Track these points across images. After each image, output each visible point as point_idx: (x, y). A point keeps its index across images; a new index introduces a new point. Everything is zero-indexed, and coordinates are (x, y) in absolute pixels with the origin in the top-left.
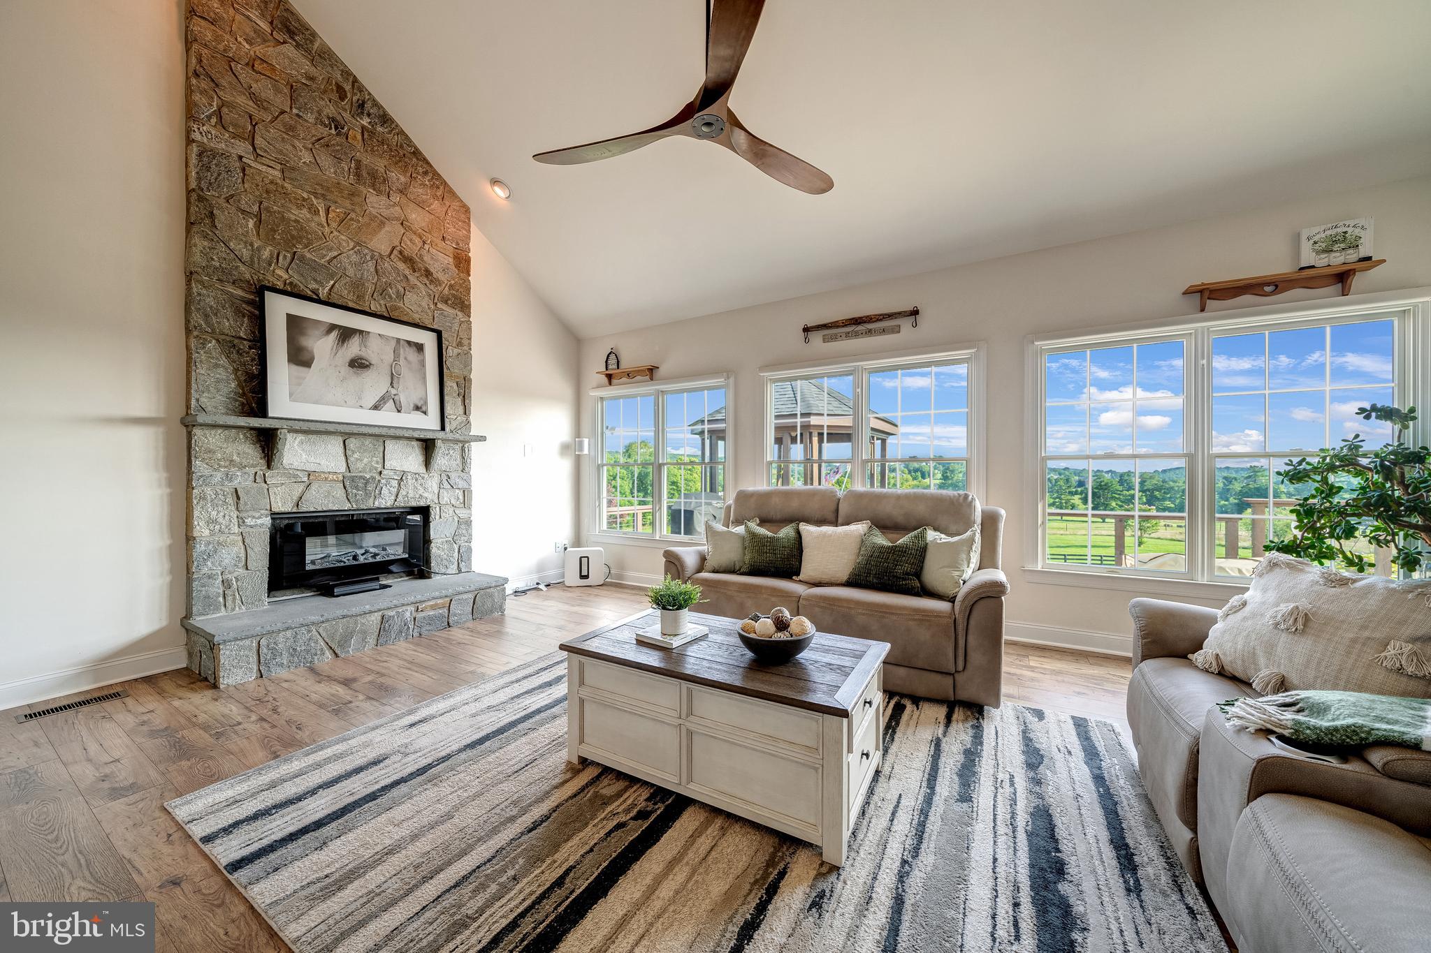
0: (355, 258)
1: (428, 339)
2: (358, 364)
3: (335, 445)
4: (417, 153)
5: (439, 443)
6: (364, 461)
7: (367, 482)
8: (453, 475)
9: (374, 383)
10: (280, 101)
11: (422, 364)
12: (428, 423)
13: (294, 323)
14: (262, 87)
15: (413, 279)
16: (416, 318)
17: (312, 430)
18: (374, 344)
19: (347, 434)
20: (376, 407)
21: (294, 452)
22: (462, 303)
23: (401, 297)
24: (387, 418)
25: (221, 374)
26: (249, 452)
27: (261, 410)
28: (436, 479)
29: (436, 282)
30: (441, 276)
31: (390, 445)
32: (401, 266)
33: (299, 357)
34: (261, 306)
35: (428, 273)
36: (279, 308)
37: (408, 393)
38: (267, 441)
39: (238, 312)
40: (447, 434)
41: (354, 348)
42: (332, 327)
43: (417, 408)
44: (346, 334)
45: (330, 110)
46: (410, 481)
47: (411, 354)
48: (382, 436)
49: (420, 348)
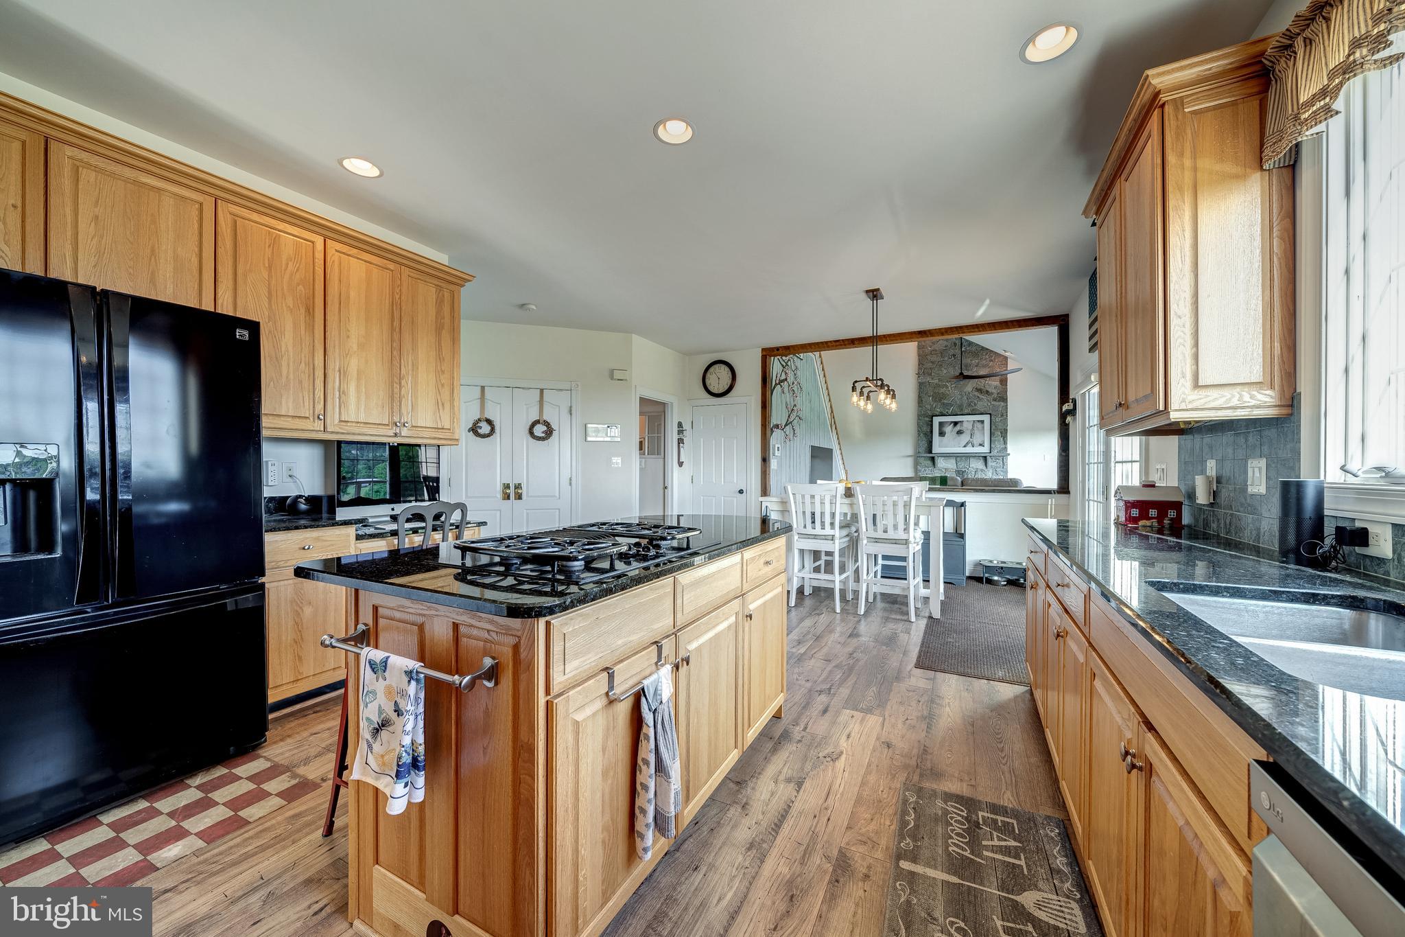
0: (960, 397)
1: (986, 418)
2: (960, 432)
3: (953, 461)
4: (983, 349)
5: (988, 458)
6: (962, 465)
7: (963, 472)
8: (998, 470)
9: (965, 438)
10: (939, 359)
11: (983, 427)
12: (986, 449)
13: (941, 424)
14: (934, 358)
15: (981, 396)
16: (982, 410)
17: (947, 456)
18: (965, 425)
19: (957, 456)
20: (965, 446)
21: (941, 463)
22: (1003, 398)
23: (975, 405)
24: (969, 449)
25: (924, 442)
26: (929, 463)
27: (930, 452)
28: (991, 471)
29: (992, 394)
30: (994, 391)
31: (971, 459)
32: (977, 394)
33: (942, 434)
34: (932, 421)
35: (987, 392)
36: (936, 420)
37: (976, 440)
38: (933, 459)
39: (928, 425)
40: (991, 454)
41: (958, 428)
42: (952, 422)
43: (980, 445)
44: (956, 423)
45: (952, 352)
46: (980, 473)
47: (979, 425)
48: (968, 456)
49: (982, 422)
